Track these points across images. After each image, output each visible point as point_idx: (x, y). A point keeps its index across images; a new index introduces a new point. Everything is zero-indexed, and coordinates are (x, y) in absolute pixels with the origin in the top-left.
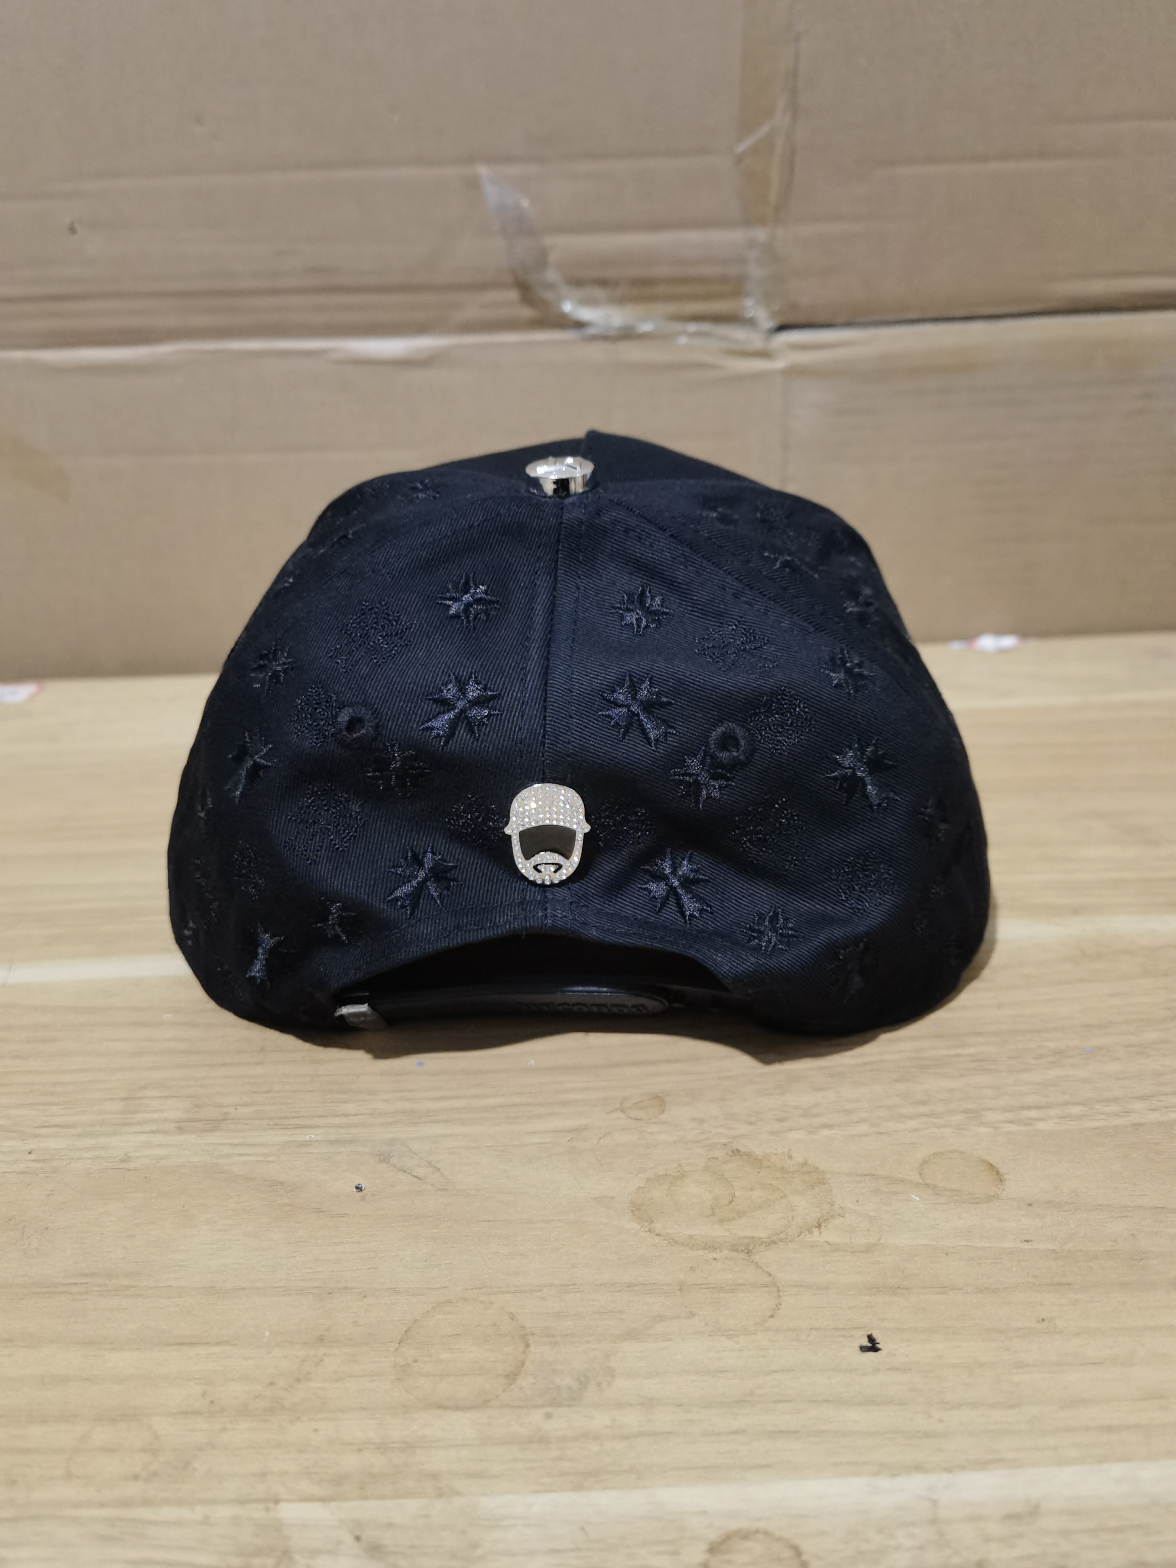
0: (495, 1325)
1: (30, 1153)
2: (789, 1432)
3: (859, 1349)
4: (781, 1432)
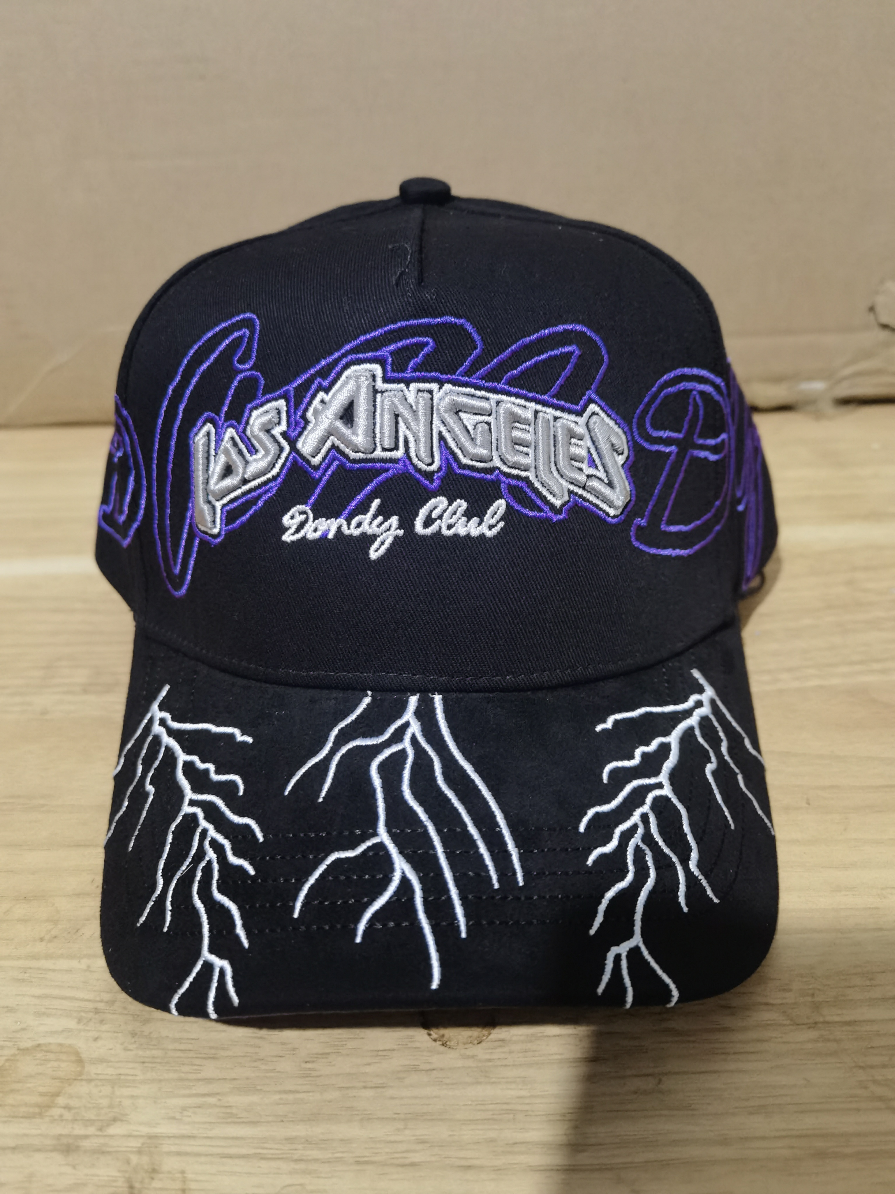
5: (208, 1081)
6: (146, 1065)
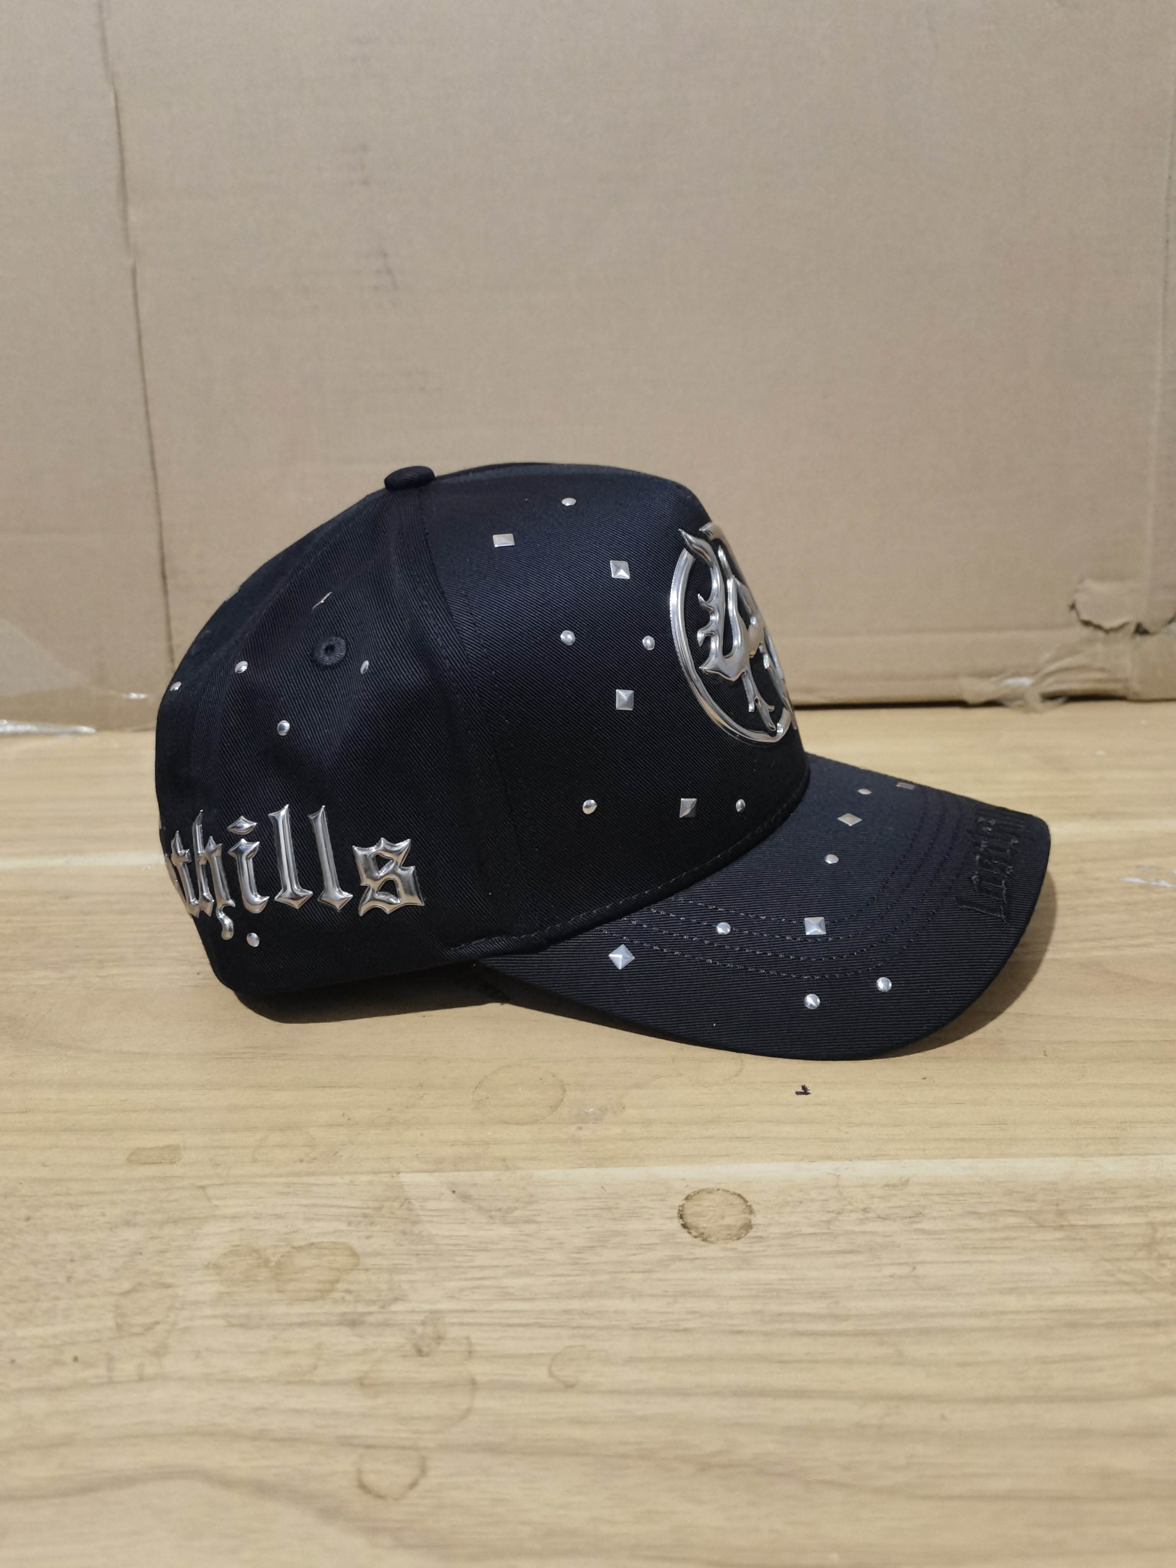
5: (482, 1268)
6: (420, 1256)
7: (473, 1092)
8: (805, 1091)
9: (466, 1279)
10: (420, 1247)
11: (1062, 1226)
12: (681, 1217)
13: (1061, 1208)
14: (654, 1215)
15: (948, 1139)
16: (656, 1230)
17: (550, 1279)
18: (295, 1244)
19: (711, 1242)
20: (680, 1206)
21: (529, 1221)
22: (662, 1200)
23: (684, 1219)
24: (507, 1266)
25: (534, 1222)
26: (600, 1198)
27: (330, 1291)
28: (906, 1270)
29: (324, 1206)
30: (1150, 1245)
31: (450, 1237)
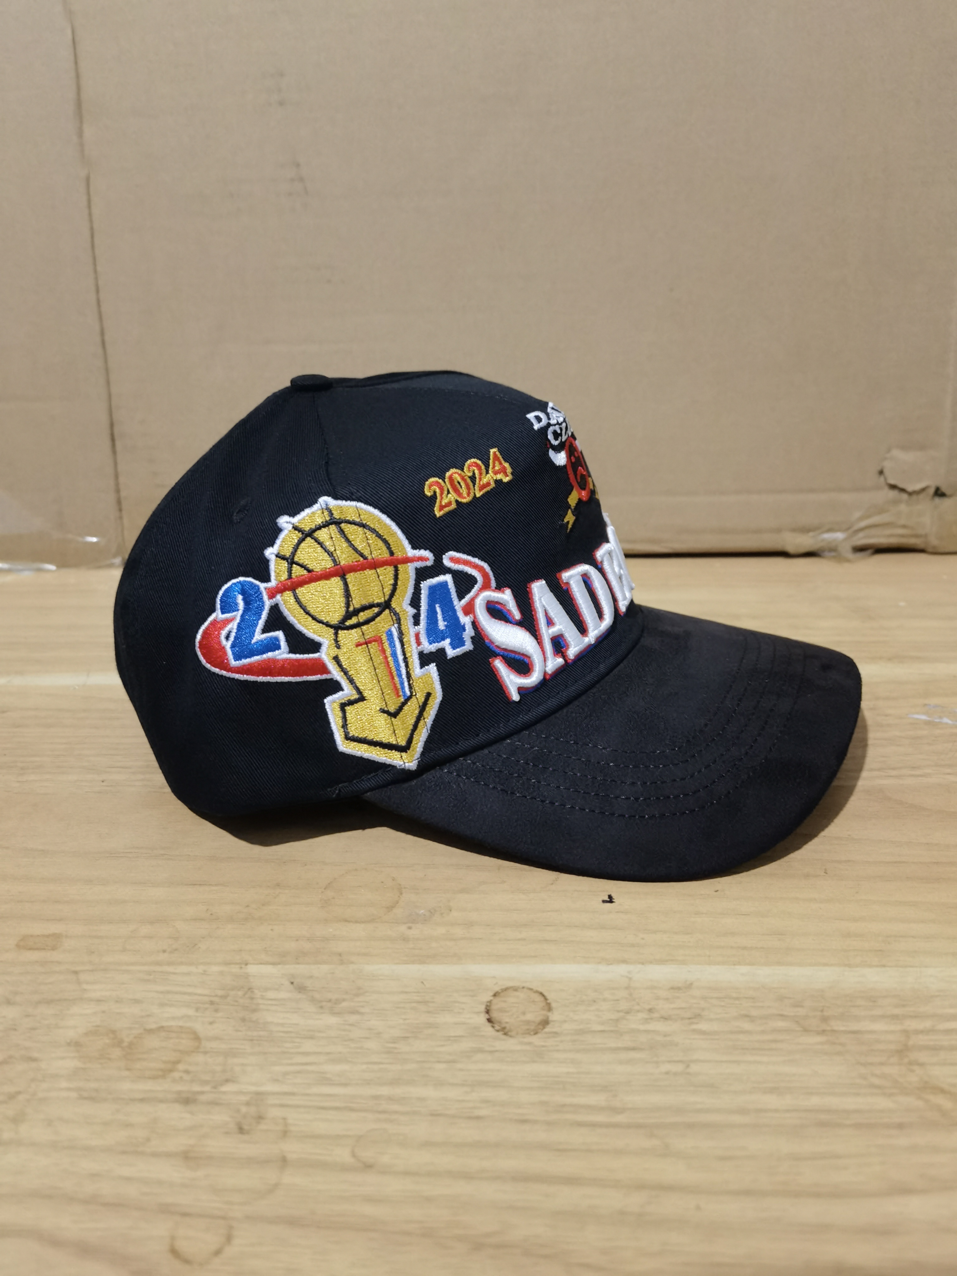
0: (382, 882)
1: (103, 782)
2: (552, 941)
3: (601, 901)
4: (547, 941)
5: (307, 1054)
6: (254, 1042)
7: (322, 892)
8: (610, 900)
9: (292, 1064)
10: (255, 1034)
11: (824, 1031)
12: (488, 1012)
13: (826, 1014)
14: (463, 1009)
15: (732, 947)
16: (464, 1023)
17: (364, 1067)
18: (149, 1027)
19: (511, 1036)
20: (488, 1002)
21: (354, 1012)
22: (472, 996)
23: (490, 1013)
24: (328, 1053)
25: (358, 1013)
26: (418, 992)
27: (171, 1071)
28: (679, 1068)
29: (176, 993)
30: (902, 1051)
31: (282, 1025)
